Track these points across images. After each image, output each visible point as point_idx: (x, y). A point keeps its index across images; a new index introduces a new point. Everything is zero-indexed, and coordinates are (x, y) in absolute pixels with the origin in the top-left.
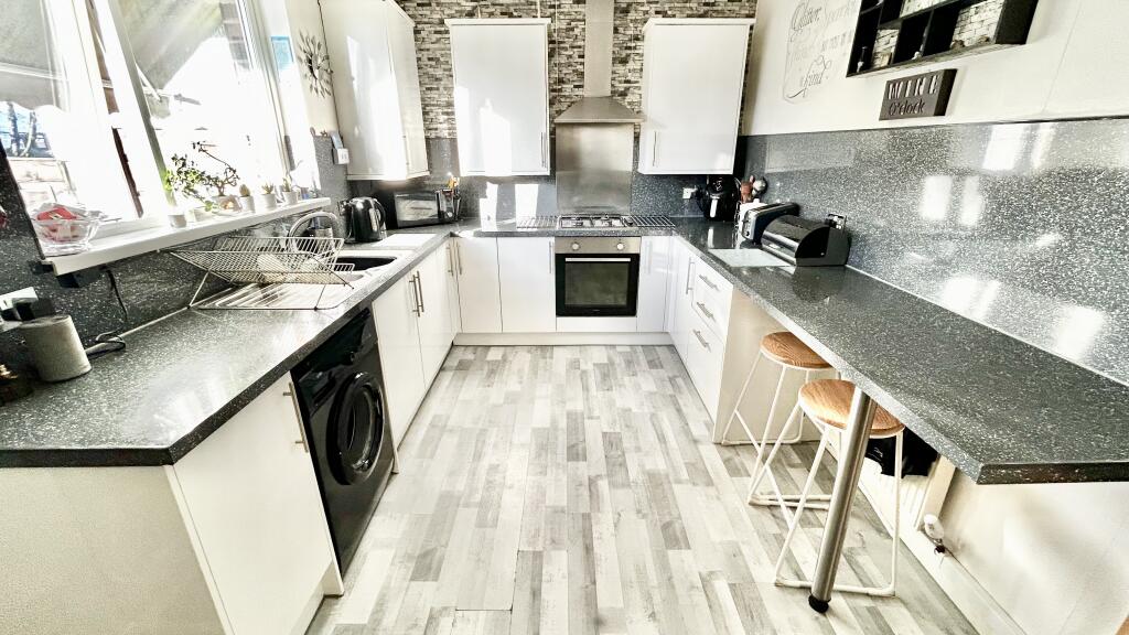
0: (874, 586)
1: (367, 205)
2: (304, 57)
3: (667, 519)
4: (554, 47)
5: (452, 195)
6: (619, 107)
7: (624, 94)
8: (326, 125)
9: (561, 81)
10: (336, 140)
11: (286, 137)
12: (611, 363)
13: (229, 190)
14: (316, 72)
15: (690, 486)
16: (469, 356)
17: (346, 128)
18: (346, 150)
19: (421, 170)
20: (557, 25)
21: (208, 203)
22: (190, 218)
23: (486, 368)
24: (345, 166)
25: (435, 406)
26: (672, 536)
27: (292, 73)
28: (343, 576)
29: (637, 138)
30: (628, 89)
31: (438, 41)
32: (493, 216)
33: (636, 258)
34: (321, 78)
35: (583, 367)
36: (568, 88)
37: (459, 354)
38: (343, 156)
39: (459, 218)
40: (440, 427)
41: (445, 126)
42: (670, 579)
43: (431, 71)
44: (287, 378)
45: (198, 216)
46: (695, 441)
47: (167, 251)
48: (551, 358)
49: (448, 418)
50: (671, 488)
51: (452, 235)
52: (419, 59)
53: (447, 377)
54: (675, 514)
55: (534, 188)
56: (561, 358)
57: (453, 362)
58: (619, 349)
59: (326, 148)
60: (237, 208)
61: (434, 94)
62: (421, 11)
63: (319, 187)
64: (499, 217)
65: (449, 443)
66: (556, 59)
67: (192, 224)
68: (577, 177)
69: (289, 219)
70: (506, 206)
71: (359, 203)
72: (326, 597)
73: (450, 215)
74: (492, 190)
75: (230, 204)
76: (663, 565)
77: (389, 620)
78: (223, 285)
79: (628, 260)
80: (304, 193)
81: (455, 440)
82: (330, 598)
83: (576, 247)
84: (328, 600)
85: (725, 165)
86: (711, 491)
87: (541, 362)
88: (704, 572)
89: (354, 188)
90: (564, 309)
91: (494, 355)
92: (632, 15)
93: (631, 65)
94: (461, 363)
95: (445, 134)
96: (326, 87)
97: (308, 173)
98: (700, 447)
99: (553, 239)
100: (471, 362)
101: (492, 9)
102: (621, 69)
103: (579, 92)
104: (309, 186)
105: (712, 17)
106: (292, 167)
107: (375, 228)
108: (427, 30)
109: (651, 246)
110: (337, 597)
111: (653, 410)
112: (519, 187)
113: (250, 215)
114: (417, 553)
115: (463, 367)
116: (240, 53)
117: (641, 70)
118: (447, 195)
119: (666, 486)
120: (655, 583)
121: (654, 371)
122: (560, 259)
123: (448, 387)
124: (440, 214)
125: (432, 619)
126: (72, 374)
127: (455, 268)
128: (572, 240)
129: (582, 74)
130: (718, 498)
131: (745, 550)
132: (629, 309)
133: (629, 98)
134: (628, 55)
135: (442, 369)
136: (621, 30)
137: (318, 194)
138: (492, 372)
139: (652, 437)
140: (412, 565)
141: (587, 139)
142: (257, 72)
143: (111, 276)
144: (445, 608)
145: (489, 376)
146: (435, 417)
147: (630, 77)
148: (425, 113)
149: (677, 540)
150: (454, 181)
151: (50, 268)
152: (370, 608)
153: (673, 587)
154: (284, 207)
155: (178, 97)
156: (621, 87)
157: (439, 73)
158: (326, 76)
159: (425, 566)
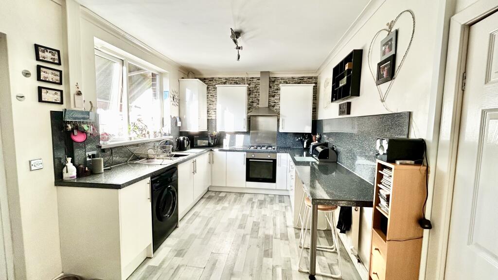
0: (335, 275)
1: (184, 139)
2: (172, 96)
3: (267, 249)
4: (250, 92)
5: (213, 138)
6: (272, 110)
7: (274, 106)
8: (176, 115)
9: (253, 102)
10: (178, 119)
11: (163, 118)
12: (265, 200)
13: (144, 132)
14: (175, 100)
15: (280, 240)
16: (213, 194)
17: (181, 116)
18: (180, 122)
19: (204, 128)
20: (251, 86)
21: (138, 135)
22: (133, 138)
23: (218, 198)
24: (179, 127)
25: (196, 209)
26: (268, 254)
27: (168, 101)
28: (154, 252)
29: (278, 120)
30: (275, 105)
31: (214, 90)
32: (228, 145)
33: (275, 161)
34: (176, 101)
35: (254, 200)
36: (255, 104)
37: (210, 194)
38: (179, 124)
39: (216, 145)
40: (196, 215)
41: (214, 115)
42: (261, 266)
43: (211, 99)
44: (149, 179)
45: (135, 138)
46: (287, 227)
47: (125, 146)
48: (243, 197)
49: (200, 212)
50: (272, 240)
51: (211, 150)
52: (208, 96)
53: (203, 201)
54: (271, 248)
55: (243, 136)
56: (247, 197)
57: (207, 196)
58: (269, 196)
59: (174, 121)
60: (145, 137)
61: (211, 106)
62: (210, 82)
63: (170, 133)
64: (230, 145)
65: (198, 220)
66: (251, 96)
67: (133, 140)
68: (257, 133)
69: (160, 141)
70: (232, 142)
71: (181, 138)
72: (147, 258)
73: (212, 144)
74: (228, 137)
75: (144, 136)
76: (261, 261)
77: (165, 266)
78: (137, 158)
79: (272, 161)
80: (165, 135)
81: (200, 219)
82: (148, 258)
83: (253, 156)
84: (148, 259)
85: (308, 129)
86: (287, 242)
87: (239, 198)
88: (274, 265)
89: (181, 134)
90: (249, 179)
91: (222, 195)
92: (276, 83)
93: (276, 97)
94: (209, 196)
95: (214, 118)
96: (178, 104)
97: (168, 128)
98: (288, 229)
99: (245, 153)
100: (213, 196)
101: (231, 82)
102: (272, 99)
103: (258, 105)
104: (167, 133)
105: (303, 83)
106: (163, 126)
107: (186, 146)
108: (211, 87)
109: (280, 157)
110: (150, 258)
111: (275, 216)
112: (237, 136)
113: (148, 139)
114: (179, 249)
115: (210, 198)
116: (155, 95)
117: (280, 99)
118: (212, 137)
119: (271, 239)
120: (256, 266)
121: (280, 204)
122: (248, 159)
123: (202, 204)
124: (209, 143)
125: (178, 268)
126: (100, 172)
127: (211, 161)
128: (252, 153)
129: (258, 100)
130: (288, 244)
131: (292, 260)
132: (273, 180)
133: (275, 108)
134: (275, 95)
135: (202, 198)
136: (272, 87)
137: (169, 135)
138: (220, 200)
139: (271, 224)
140: (176, 253)
141: (261, 120)
142: (158, 101)
143: (112, 151)
144: (183, 265)
145: (218, 201)
146: (195, 212)
147: (276, 101)
148: (208, 112)
149: (268, 255)
150: (215, 133)
151: (101, 147)
152: (160, 262)
153: (261, 268)
154: (159, 138)
155: (135, 107)
156: (273, 104)
157: (214, 100)
158: (178, 101)
159: (180, 253)
